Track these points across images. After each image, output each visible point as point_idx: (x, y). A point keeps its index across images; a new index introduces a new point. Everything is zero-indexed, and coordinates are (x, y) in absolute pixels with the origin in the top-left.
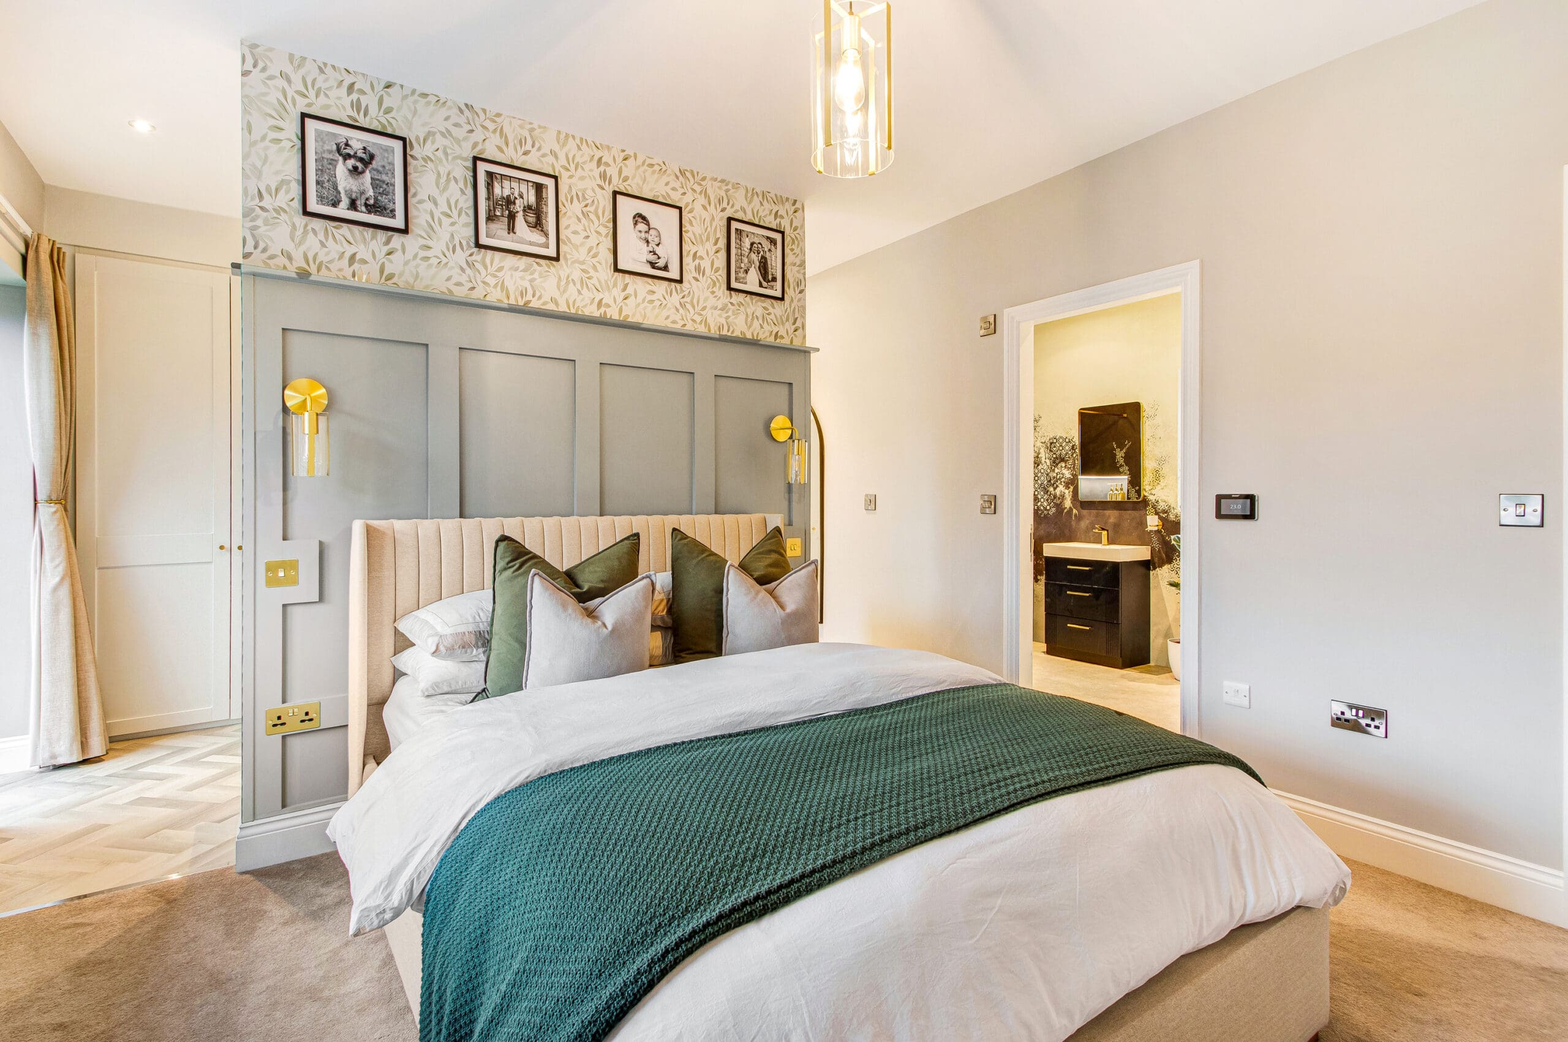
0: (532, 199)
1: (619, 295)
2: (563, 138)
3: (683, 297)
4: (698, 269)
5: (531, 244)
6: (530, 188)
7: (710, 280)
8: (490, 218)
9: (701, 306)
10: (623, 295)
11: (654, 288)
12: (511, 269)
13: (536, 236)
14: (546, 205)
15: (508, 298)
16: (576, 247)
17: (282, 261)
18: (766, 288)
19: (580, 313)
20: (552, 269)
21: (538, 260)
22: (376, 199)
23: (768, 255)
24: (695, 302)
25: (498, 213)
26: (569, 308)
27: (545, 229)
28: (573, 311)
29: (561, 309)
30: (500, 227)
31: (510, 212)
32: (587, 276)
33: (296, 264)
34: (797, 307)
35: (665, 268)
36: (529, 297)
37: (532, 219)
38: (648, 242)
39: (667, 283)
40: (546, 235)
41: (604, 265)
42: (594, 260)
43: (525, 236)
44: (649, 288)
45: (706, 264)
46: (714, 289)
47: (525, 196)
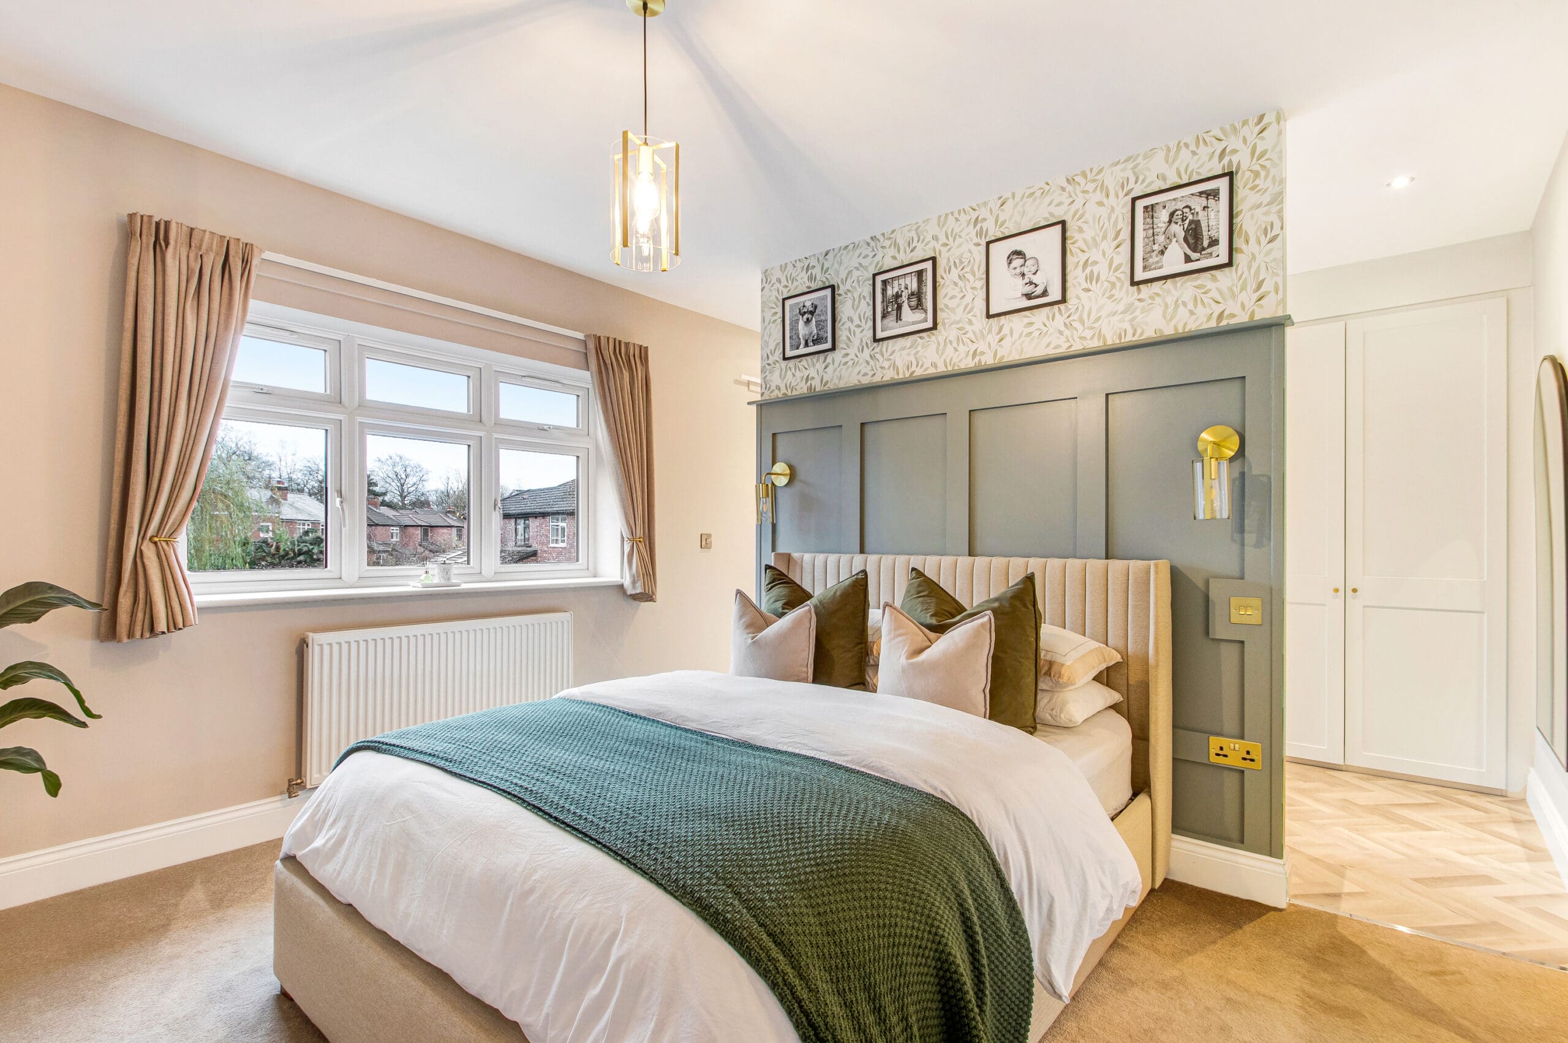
0: (914, 286)
1: (993, 338)
2: (942, 221)
3: (1069, 317)
4: (1090, 278)
5: (914, 323)
6: (913, 277)
7: (1106, 284)
8: (884, 316)
9: (1093, 317)
10: (998, 338)
11: (1033, 319)
12: (900, 350)
13: (919, 315)
14: (926, 286)
15: (898, 374)
16: (953, 310)
17: (776, 392)
18: (1198, 260)
19: (956, 368)
20: (933, 338)
21: (921, 335)
22: (818, 334)
23: (1202, 217)
24: (1085, 317)
25: (890, 310)
26: (946, 367)
27: (924, 307)
28: (950, 368)
29: (939, 370)
30: (891, 320)
31: (898, 304)
32: (963, 332)
33: (782, 392)
34: (1263, 265)
35: (1045, 293)
36: (914, 368)
37: (914, 303)
38: (1023, 275)
39: (1048, 308)
40: (926, 311)
41: (979, 318)
42: (969, 316)
43: (911, 318)
44: (1027, 320)
45: (1102, 269)
46: (1114, 292)
47: (909, 288)
